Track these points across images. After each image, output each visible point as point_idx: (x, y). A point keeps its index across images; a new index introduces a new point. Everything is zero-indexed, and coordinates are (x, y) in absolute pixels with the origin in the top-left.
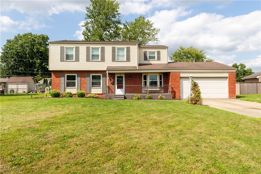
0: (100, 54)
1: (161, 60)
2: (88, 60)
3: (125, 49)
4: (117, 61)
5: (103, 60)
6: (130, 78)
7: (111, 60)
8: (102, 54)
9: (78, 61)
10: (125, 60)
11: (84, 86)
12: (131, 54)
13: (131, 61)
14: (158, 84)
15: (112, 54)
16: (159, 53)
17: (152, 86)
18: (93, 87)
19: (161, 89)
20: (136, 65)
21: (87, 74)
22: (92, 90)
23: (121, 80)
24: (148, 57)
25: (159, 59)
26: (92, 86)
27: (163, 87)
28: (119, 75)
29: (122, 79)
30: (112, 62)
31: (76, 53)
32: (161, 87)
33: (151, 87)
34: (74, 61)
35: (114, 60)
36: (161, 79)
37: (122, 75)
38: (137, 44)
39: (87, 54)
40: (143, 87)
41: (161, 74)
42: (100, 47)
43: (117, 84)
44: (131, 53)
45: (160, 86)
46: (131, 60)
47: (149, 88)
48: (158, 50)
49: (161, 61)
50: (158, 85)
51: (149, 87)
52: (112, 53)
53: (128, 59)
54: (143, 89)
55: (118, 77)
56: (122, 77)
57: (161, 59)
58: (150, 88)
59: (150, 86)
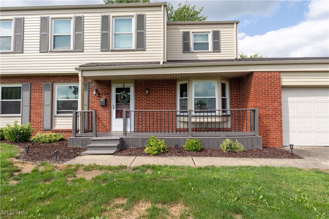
0: (72, 33)
1: (222, 51)
2: (43, 49)
3: (134, 21)
4: (112, 51)
5: (79, 47)
6: (147, 92)
7: (100, 48)
8: (77, 33)
9: (21, 51)
10: (134, 48)
11: (37, 111)
12: (147, 33)
13: (147, 50)
14: (218, 105)
15: (100, 34)
16: (216, 35)
17: (200, 112)
18: (59, 115)
19: (225, 119)
20: (161, 57)
21: (45, 83)
22: (57, 121)
23: (124, 97)
24: (192, 46)
25: (217, 48)
26: (58, 113)
27: (229, 113)
28: (120, 86)
29: (126, 95)
30: (101, 51)
31: (17, 34)
32: (225, 114)
33: (198, 114)
34: (12, 53)
35: (105, 46)
36: (223, 94)
37: (127, 86)
38: (163, 7)
39: (42, 33)
40: (178, 113)
41: (223, 82)
42: (72, 18)
43: (115, 106)
44: (147, 30)
45: (223, 112)
46: (147, 47)
47: (193, 116)
48: (216, 28)
49: (222, 53)
50: (217, 108)
51: (193, 113)
52: (102, 30)
53: (141, 45)
54: (178, 118)
55: (118, 90)
56: (128, 90)
57: (222, 48)
58: (196, 116)
59: (196, 112)
